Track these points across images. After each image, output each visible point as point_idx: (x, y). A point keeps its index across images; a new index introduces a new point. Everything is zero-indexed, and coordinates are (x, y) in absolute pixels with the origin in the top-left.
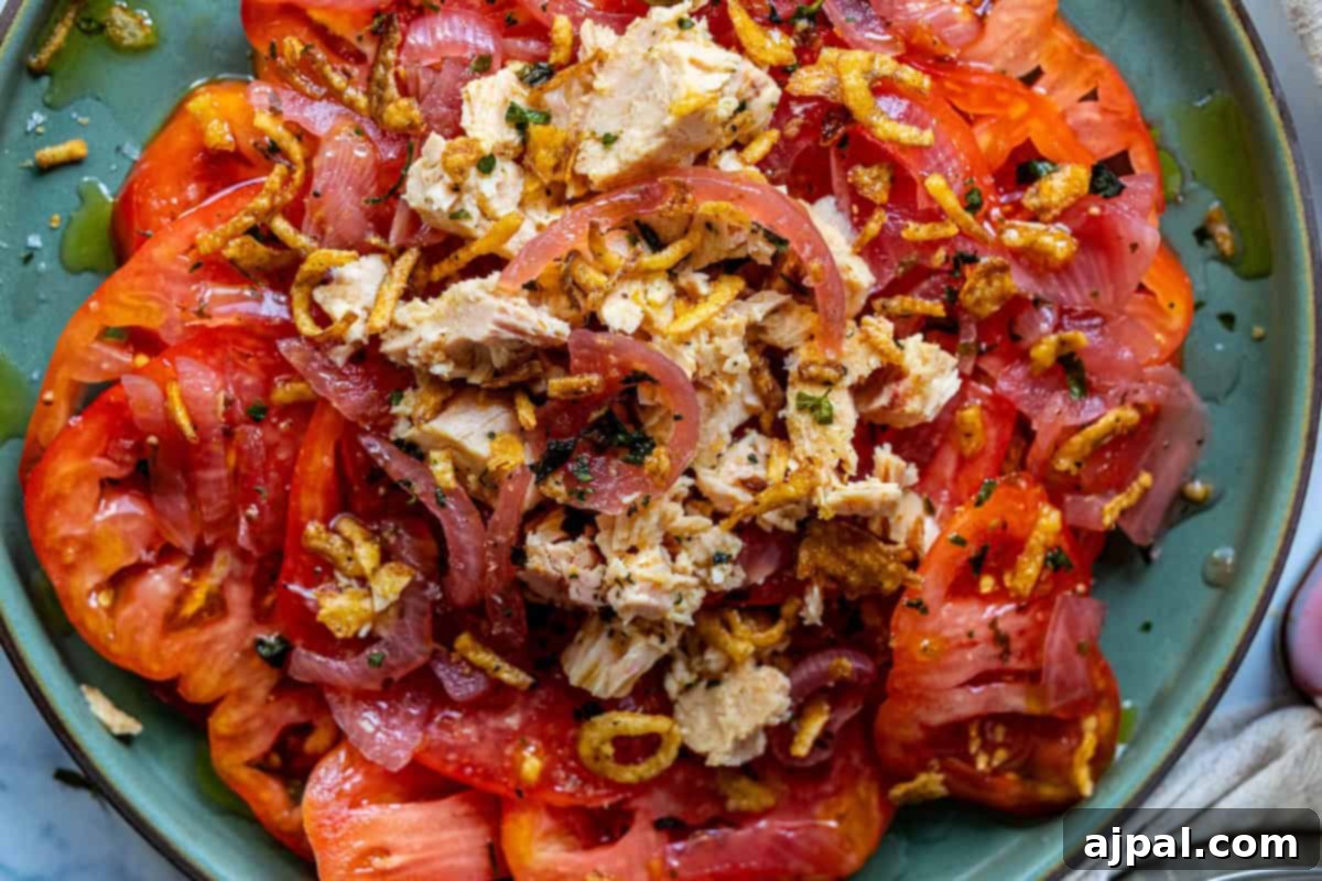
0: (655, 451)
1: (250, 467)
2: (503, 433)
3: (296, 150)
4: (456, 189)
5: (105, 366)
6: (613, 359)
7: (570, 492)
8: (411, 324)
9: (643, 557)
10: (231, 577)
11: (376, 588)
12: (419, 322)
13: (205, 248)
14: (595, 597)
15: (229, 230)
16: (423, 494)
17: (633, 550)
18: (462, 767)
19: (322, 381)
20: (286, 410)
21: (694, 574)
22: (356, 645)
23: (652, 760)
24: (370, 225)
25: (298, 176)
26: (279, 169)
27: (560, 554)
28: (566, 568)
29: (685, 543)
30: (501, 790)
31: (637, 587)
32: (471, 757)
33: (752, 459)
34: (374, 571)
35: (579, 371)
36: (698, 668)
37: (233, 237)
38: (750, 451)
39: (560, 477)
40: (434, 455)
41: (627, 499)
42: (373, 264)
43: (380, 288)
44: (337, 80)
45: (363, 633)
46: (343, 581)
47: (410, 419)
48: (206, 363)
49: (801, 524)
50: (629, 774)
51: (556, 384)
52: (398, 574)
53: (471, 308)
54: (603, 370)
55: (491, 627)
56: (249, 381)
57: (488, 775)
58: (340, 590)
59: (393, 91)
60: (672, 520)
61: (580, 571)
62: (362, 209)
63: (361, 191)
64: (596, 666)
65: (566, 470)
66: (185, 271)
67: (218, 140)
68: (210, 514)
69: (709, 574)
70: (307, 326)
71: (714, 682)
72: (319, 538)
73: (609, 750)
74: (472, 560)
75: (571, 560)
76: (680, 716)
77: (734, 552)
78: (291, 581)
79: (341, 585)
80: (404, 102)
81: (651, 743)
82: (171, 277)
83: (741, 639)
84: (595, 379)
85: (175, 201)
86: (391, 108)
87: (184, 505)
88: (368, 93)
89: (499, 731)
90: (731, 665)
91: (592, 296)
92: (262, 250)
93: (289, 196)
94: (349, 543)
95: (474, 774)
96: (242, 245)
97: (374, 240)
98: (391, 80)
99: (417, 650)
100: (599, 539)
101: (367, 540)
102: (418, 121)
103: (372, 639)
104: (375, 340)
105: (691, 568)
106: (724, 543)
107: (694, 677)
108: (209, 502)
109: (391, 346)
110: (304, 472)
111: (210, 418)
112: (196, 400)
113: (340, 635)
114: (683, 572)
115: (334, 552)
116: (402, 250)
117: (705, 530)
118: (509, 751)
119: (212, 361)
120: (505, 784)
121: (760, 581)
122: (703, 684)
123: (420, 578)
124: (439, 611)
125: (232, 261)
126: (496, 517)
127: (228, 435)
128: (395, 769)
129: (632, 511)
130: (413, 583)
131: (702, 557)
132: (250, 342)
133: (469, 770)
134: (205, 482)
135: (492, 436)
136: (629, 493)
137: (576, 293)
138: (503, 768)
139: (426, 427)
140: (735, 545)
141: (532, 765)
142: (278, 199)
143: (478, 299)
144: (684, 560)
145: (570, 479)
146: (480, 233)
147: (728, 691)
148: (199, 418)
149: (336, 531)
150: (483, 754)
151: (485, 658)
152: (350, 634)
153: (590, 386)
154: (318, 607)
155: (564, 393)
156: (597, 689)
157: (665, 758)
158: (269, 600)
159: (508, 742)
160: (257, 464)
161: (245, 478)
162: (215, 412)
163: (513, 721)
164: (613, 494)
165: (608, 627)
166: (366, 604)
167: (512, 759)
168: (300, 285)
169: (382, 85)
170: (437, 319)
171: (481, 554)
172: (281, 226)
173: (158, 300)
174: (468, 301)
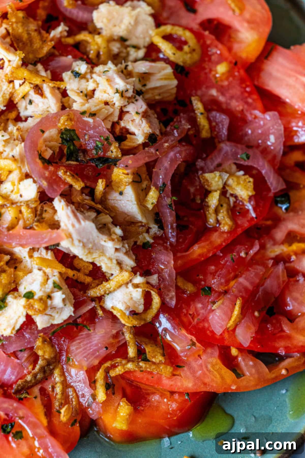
0: (63, 128)
1: (229, 273)
2: (116, 191)
3: (100, 375)
4: (49, 297)
5: (251, 363)
6: (47, 174)
7: (110, 144)
8: (115, 262)
9: (105, 97)
10: (275, 243)
11: (221, 184)
12: (110, 259)
13: (169, 369)
14: (137, 100)
15: (154, 367)
16: (168, 196)
17: (106, 103)
18: (250, 93)
19: (169, 276)
20: (195, 283)
21: (92, 78)
22: (248, 170)
23: (173, 32)
24: (97, 320)
25: (108, 364)
26: (113, 374)
27: (136, 126)
28: (138, 119)
29: (85, 92)
30: (242, 72)
31: (117, 86)
32: (242, 93)
33: (31, 102)
34: (216, 191)
35: (65, 183)
36: (124, 51)
37: (154, 363)
38: (29, 107)
39: (109, 154)
40: (150, 207)
41: (90, 120)
42: (109, 303)
43: (114, 290)
44: (58, 389)
45: (242, 173)
46: (232, 200)
47: (148, 231)
48: (210, 326)
49: (35, 64)
50: (187, 35)
51: (78, 186)
52: (207, 181)
53: (85, 241)
54: (55, 173)
55: (189, 129)
56: (199, 306)
57: (242, 81)
58: (236, 197)
59: (40, 362)
60: (81, 103)
61: (133, 113)
62: (94, 330)
63: (88, 336)
64: (161, 79)
65: (104, 154)
66: (185, 369)
67: (127, 407)
68: (260, 269)
69: (86, 73)
70: (156, 300)
71: (123, 40)
72: (226, 224)
73: (186, 48)
74: (172, 154)
75: (133, 121)
76: (148, 40)
77: (69, 73)
78: (252, 218)
79: (234, 199)
80: (40, 353)
81: (168, 38)
82: (193, 372)
83: (97, 44)
84: (61, 173)
85: (165, 400)
86: (47, 357)
87: (268, 283)
88: (52, 373)
89: (223, 94)
90: (111, 40)
91: (33, 206)
92: (148, 349)
93: (119, 360)
94: (217, 211)
95: (247, 86)
96: (154, 357)
97: (100, 312)
98: (38, 367)
99: (226, 147)
100: (116, 119)
101: (208, 207)
102: (41, 339)
103: (240, 167)
104: (134, 271)
105: (91, 81)
106: (70, 79)
107: (129, 49)
108: (257, 274)
109: (129, 262)
110: (209, 251)
111: (227, 303)
112: (225, 313)
113: (251, 180)
114: (95, 81)
115: (225, 213)
116: (93, 299)
117: (72, 90)
118: (226, 83)
119: (206, 325)
120: (238, 72)
121: (70, 57)
122: (128, 43)
123: (200, 172)
124: (204, 156)
125: (163, 355)
126: (147, 160)
127: (226, 292)
128: (276, 113)
129: (93, 115)
130: (204, 172)
131: (83, 81)
132: (185, 320)
133: (248, 89)
134: (252, 283)
135: (121, 193)
136: (88, 122)
137: (38, 212)
138: (234, 79)
139: (144, 221)
140: (67, 76)
141: (222, 69)
142: (124, 362)
143: (80, 241)
144: (91, 86)
145: (106, 150)
146: (56, 273)
147: (120, 31)
148: (231, 306)
149: (218, 221)
150: (236, 91)
151: (202, 121)
152: (247, 176)
153: (65, 173)
154: (250, 198)
155: (78, 180)
156: (169, 70)
157: (168, 29)
158: (269, 223)
159: (222, 87)
160: (224, 271)
161: (234, 270)
162: (223, 303)
163: (214, 92)
164: (95, 128)
165: (144, 89)
166: (230, 182)
167: (227, 79)
168: (145, 320)
169: (43, 369)
170: (103, 252)
171: (166, 154)
172: (132, 352)
173: (207, 367)
174: (84, 246)
